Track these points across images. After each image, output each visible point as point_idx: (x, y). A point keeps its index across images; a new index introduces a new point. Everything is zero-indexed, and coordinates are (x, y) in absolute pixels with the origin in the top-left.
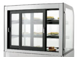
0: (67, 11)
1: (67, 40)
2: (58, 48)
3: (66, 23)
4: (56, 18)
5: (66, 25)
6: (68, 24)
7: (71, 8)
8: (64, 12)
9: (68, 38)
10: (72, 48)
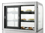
0: (39, 6)
1: (39, 23)
2: (34, 28)
3: (39, 13)
4: (33, 11)
5: (39, 15)
6: (39, 14)
7: (41, 5)
8: (37, 7)
9: (40, 22)
10: (42, 28)
